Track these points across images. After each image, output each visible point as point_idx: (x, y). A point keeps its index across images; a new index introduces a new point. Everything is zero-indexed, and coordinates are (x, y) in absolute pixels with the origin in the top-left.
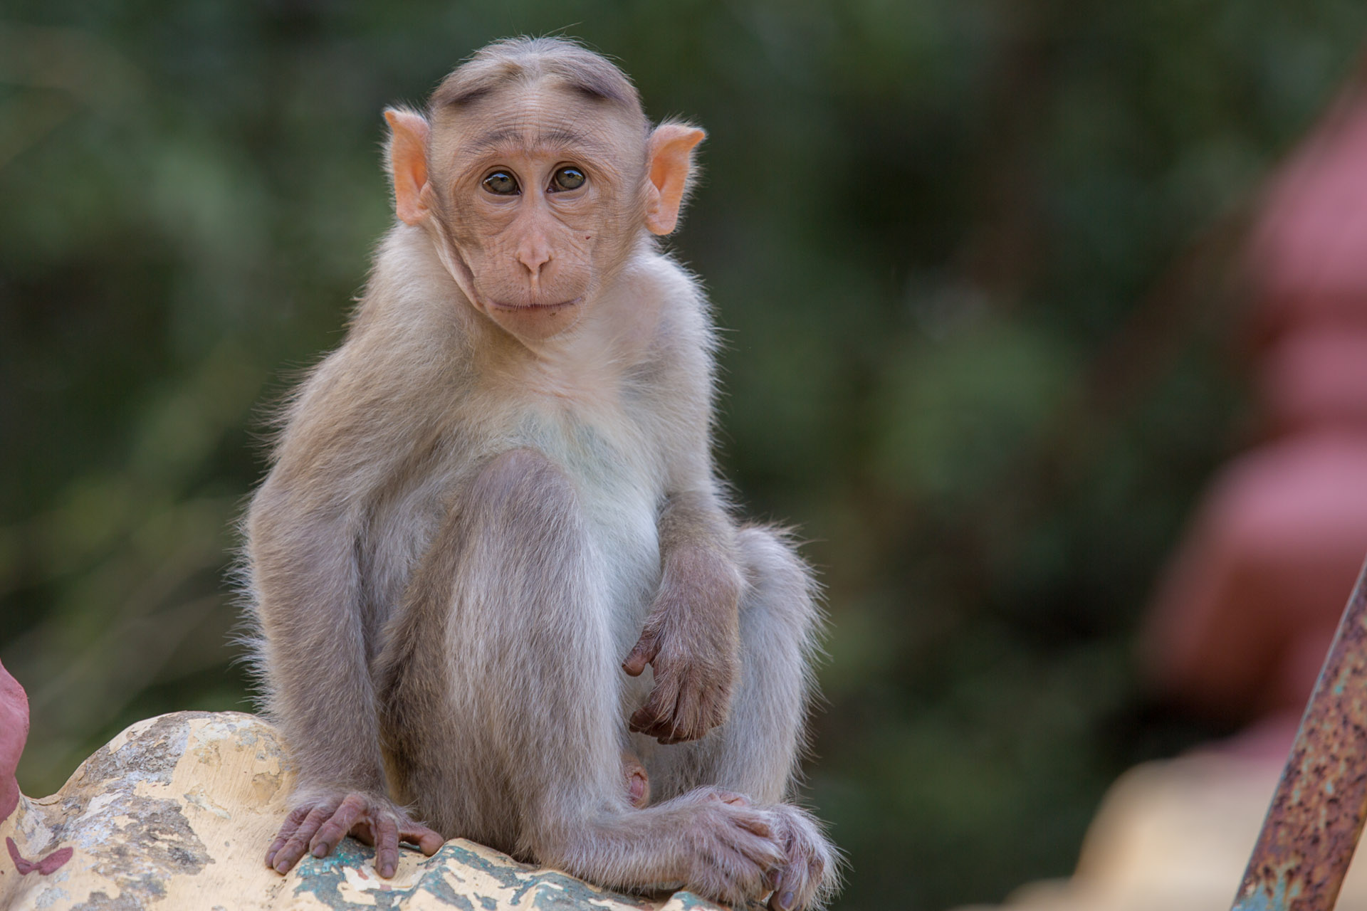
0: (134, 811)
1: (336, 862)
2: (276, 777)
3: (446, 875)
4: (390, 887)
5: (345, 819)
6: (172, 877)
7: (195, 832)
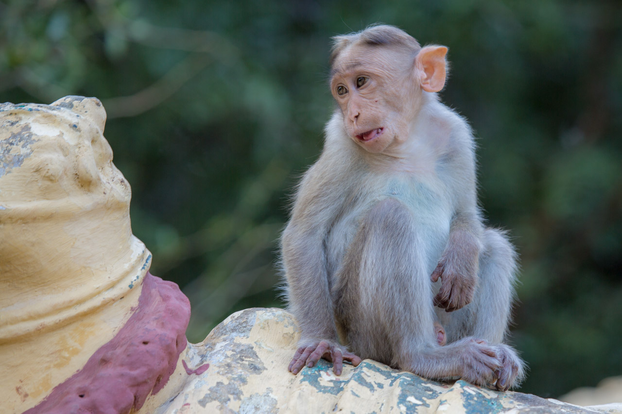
0: (234, 349)
1: (317, 369)
2: (292, 334)
3: (362, 374)
4: (339, 379)
5: (320, 351)
6: (250, 376)
7: (259, 357)
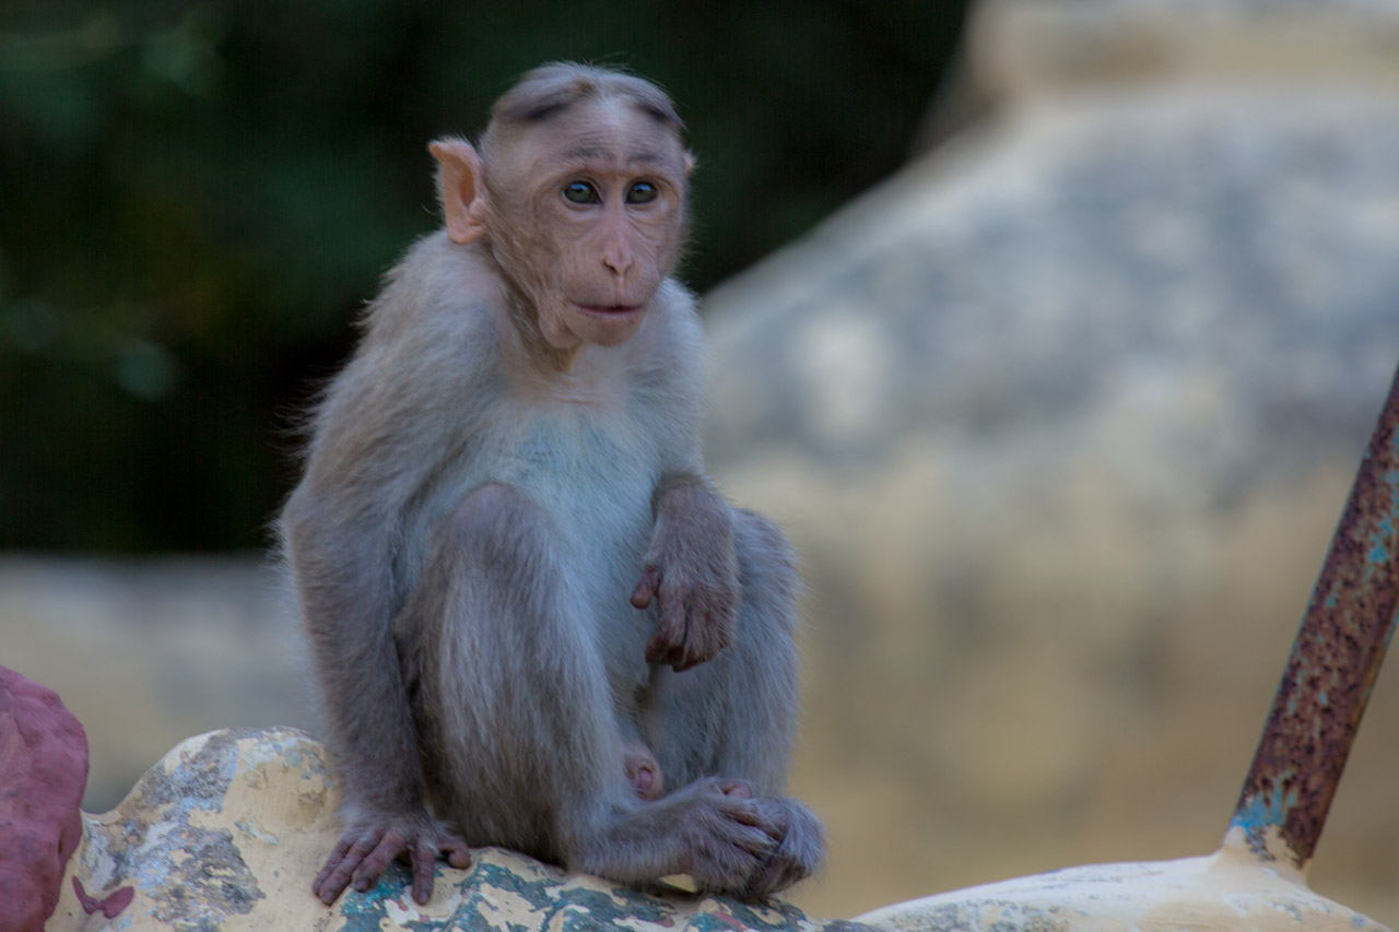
2: (321, 795)
3: (480, 906)
4: (427, 917)
5: (387, 852)
